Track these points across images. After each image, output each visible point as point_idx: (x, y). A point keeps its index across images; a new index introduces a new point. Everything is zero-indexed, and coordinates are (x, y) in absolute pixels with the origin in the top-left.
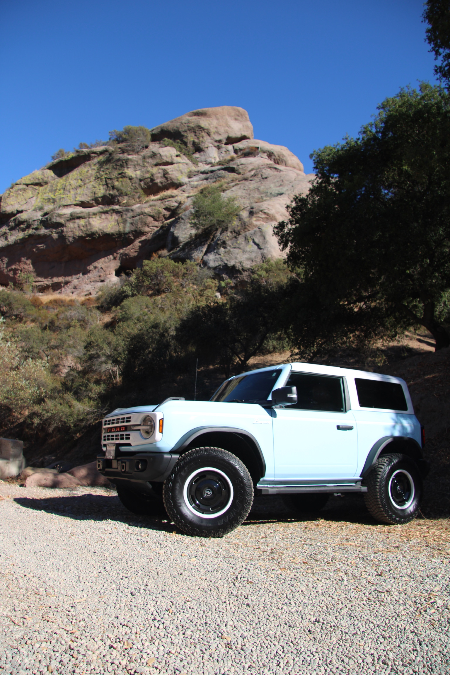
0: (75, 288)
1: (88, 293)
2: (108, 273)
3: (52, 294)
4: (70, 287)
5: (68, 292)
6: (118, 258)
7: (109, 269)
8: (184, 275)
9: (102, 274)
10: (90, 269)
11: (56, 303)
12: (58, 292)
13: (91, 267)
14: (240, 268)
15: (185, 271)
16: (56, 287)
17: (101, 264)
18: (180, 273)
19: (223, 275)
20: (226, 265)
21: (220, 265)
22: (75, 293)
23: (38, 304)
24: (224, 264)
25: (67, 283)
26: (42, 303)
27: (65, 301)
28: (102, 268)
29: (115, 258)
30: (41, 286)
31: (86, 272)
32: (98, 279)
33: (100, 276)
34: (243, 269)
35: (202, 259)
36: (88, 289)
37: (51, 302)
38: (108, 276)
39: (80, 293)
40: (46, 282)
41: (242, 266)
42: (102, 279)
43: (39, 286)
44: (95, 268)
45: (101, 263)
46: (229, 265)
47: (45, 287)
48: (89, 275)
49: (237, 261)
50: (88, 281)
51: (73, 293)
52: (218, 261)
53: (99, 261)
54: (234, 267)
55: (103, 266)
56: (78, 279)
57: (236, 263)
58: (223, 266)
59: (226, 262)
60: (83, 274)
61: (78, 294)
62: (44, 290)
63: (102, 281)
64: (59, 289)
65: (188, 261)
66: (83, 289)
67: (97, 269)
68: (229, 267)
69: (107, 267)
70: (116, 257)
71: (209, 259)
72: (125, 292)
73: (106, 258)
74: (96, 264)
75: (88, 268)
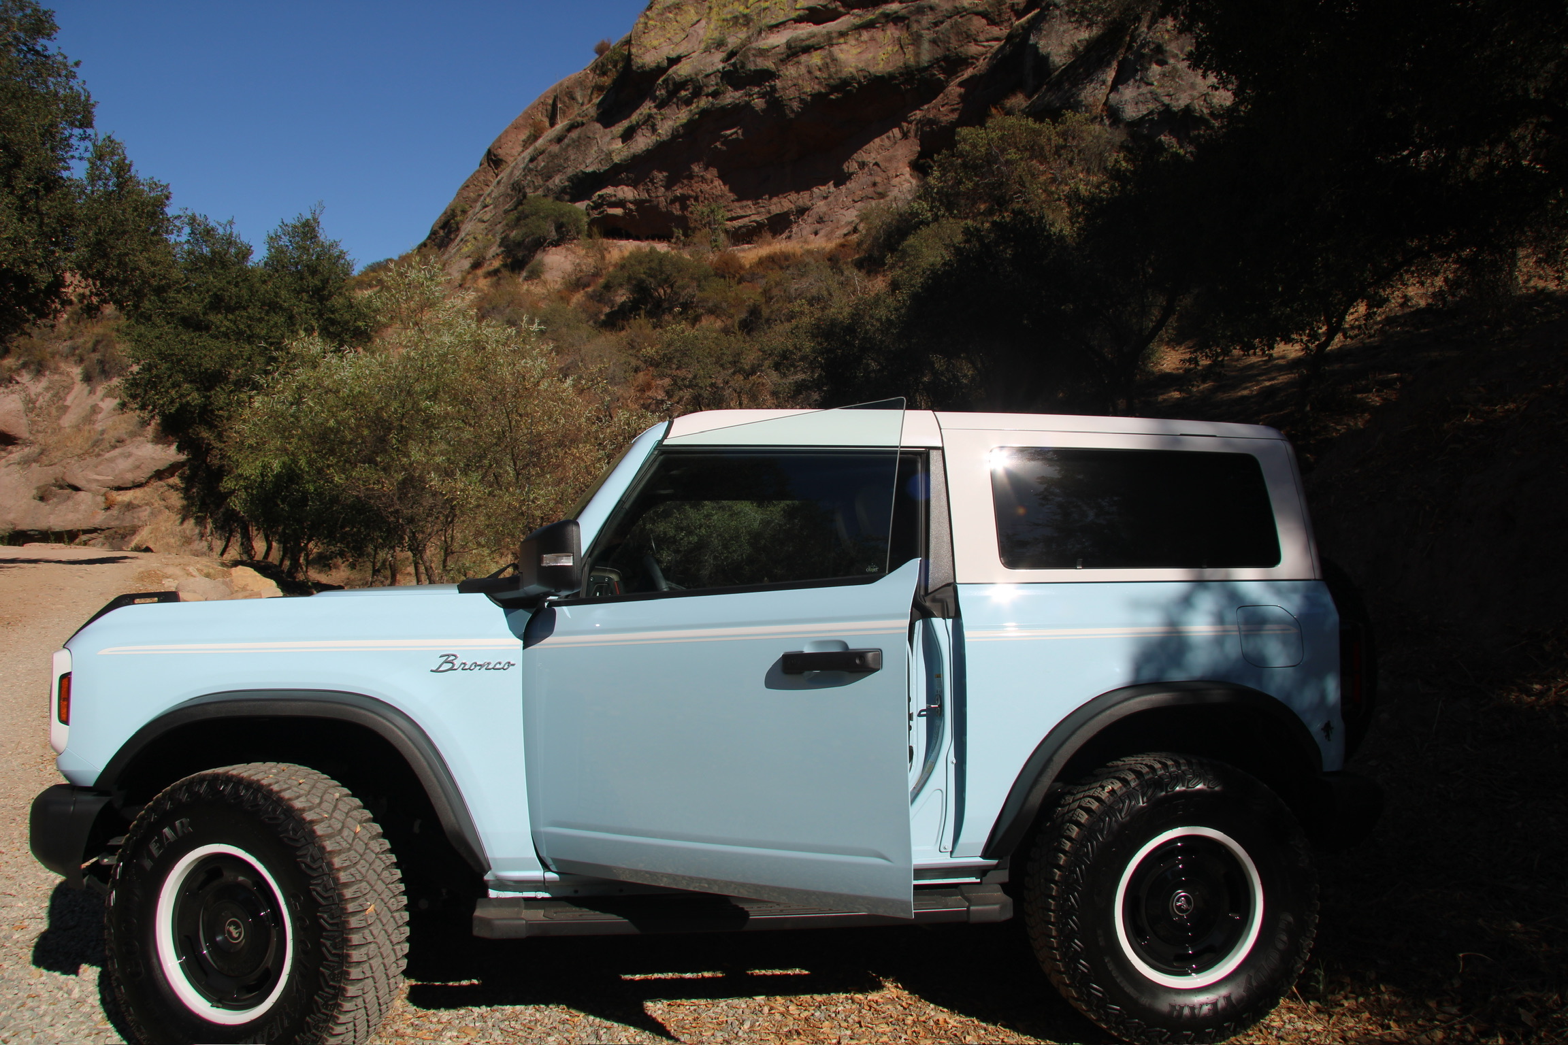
0: (820, 220)
1: (850, 228)
2: (892, 173)
3: (770, 244)
4: (810, 220)
5: (804, 233)
6: (912, 134)
7: (895, 165)
8: (1058, 151)
9: (878, 179)
10: (851, 170)
11: (772, 261)
12: (784, 236)
13: (851, 166)
14: (1205, 111)
15: (1061, 141)
16: (779, 225)
17: (873, 155)
18: (1047, 148)
19: (1163, 138)
20: (1167, 107)
21: (1151, 113)
22: (822, 233)
23: (732, 271)
24: (1161, 109)
25: (802, 211)
26: (741, 267)
27: (794, 255)
28: (876, 164)
29: (905, 136)
30: (744, 226)
31: (841, 179)
32: (870, 191)
33: (875, 184)
34: (1212, 114)
35: (1105, 104)
36: (850, 220)
37: (761, 262)
38: (895, 181)
39: (832, 232)
40: (754, 218)
41: (1210, 106)
42: (880, 189)
43: (740, 228)
44: (862, 165)
45: (873, 152)
46: (1175, 109)
47: (754, 227)
48: (850, 185)
49: (1196, 94)
50: (848, 201)
51: (816, 234)
52: (1145, 102)
53: (867, 147)
54: (1188, 109)
55: (879, 159)
56: (826, 198)
57: (1193, 99)
58: (1159, 113)
59: (1166, 100)
60: (836, 185)
61: (827, 236)
62: (752, 236)
63: (882, 196)
64: (786, 228)
65: (1069, 114)
66: (838, 221)
67: (866, 169)
68: (1175, 113)
69: (890, 160)
70: (909, 131)
71: (1123, 99)
72: (917, 214)
73: (884, 137)
74: (861, 155)
75: (845, 167)
